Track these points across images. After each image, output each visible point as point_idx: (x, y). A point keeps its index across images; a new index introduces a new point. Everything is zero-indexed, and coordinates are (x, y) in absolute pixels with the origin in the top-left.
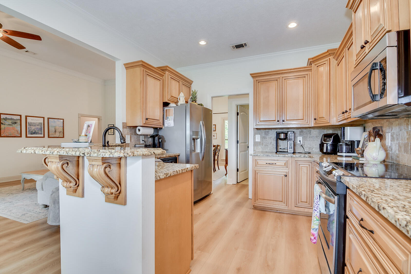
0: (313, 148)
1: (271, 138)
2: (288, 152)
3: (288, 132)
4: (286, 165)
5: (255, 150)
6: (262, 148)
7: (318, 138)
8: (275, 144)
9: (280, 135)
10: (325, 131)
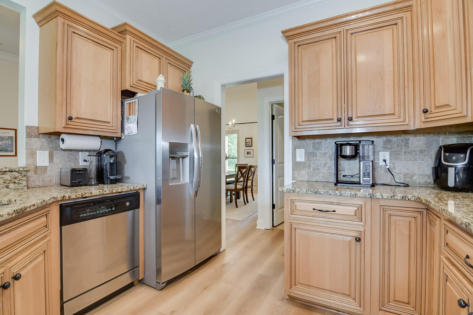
0: (413, 176)
1: (326, 155)
2: (360, 184)
3: (360, 142)
4: (359, 214)
5: (295, 178)
6: (308, 174)
7: (424, 155)
8: (333, 167)
9: (343, 149)
10: (441, 139)
